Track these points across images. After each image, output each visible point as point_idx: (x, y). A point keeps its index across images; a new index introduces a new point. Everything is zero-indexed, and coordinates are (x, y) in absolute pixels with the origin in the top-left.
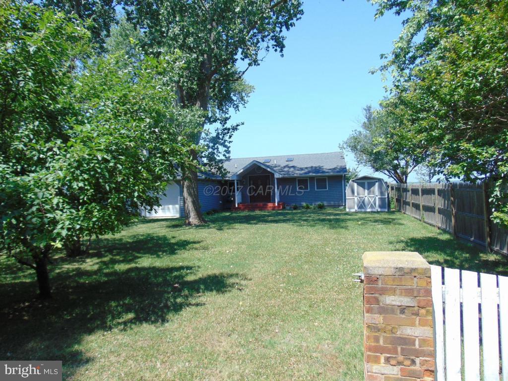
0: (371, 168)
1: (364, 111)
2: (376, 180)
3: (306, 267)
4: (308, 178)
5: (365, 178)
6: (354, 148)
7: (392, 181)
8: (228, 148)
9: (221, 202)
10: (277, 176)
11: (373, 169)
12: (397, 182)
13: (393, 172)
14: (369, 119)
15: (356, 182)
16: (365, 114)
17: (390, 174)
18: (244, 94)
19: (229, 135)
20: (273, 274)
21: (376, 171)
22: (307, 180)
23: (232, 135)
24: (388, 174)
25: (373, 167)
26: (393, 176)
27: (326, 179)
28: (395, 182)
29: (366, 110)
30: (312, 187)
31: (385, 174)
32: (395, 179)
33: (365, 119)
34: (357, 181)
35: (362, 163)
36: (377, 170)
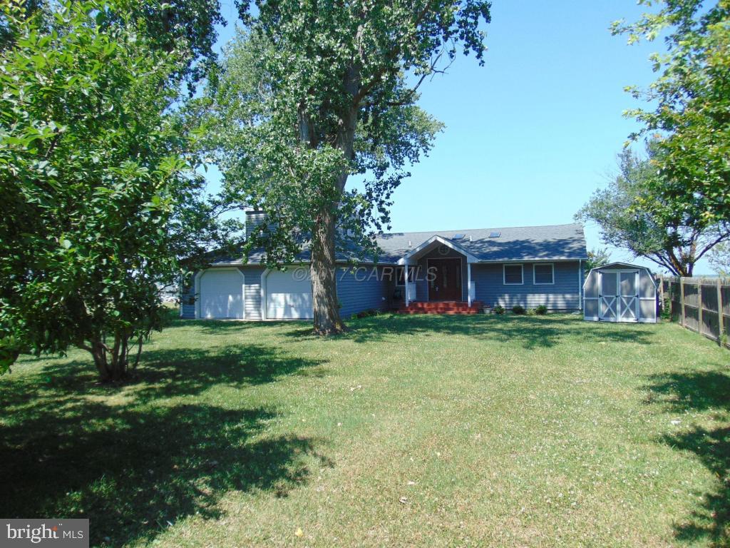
0: (628, 249)
1: (620, 159)
2: (636, 270)
3: (476, 437)
4: (522, 265)
5: (617, 266)
6: (599, 218)
7: (665, 273)
8: (387, 213)
9: (384, 299)
10: (471, 260)
11: (632, 252)
12: (674, 274)
13: (667, 257)
14: (627, 171)
15: (600, 273)
16: (620, 164)
17: (662, 260)
18: (427, 136)
19: (386, 192)
20: (404, 452)
21: (638, 255)
22: (520, 267)
23: (392, 192)
24: (659, 260)
25: (632, 248)
26: (668, 264)
27: (551, 266)
28: (670, 274)
29: (621, 156)
30: (529, 279)
31: (654, 260)
32: (671, 270)
33: (621, 170)
34: (602, 271)
35: (613, 242)
36: (639, 253)
